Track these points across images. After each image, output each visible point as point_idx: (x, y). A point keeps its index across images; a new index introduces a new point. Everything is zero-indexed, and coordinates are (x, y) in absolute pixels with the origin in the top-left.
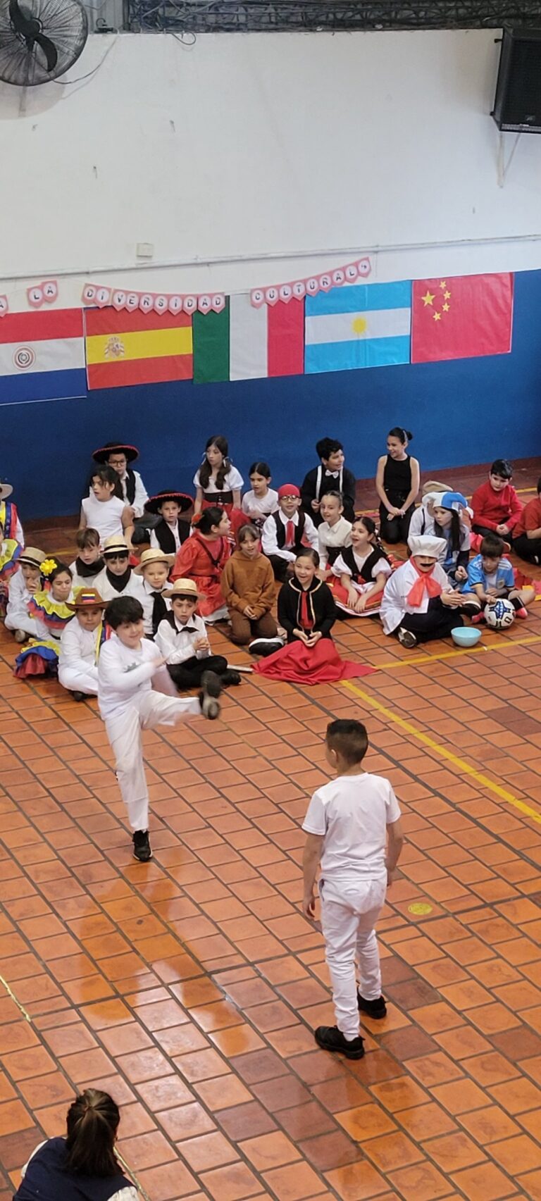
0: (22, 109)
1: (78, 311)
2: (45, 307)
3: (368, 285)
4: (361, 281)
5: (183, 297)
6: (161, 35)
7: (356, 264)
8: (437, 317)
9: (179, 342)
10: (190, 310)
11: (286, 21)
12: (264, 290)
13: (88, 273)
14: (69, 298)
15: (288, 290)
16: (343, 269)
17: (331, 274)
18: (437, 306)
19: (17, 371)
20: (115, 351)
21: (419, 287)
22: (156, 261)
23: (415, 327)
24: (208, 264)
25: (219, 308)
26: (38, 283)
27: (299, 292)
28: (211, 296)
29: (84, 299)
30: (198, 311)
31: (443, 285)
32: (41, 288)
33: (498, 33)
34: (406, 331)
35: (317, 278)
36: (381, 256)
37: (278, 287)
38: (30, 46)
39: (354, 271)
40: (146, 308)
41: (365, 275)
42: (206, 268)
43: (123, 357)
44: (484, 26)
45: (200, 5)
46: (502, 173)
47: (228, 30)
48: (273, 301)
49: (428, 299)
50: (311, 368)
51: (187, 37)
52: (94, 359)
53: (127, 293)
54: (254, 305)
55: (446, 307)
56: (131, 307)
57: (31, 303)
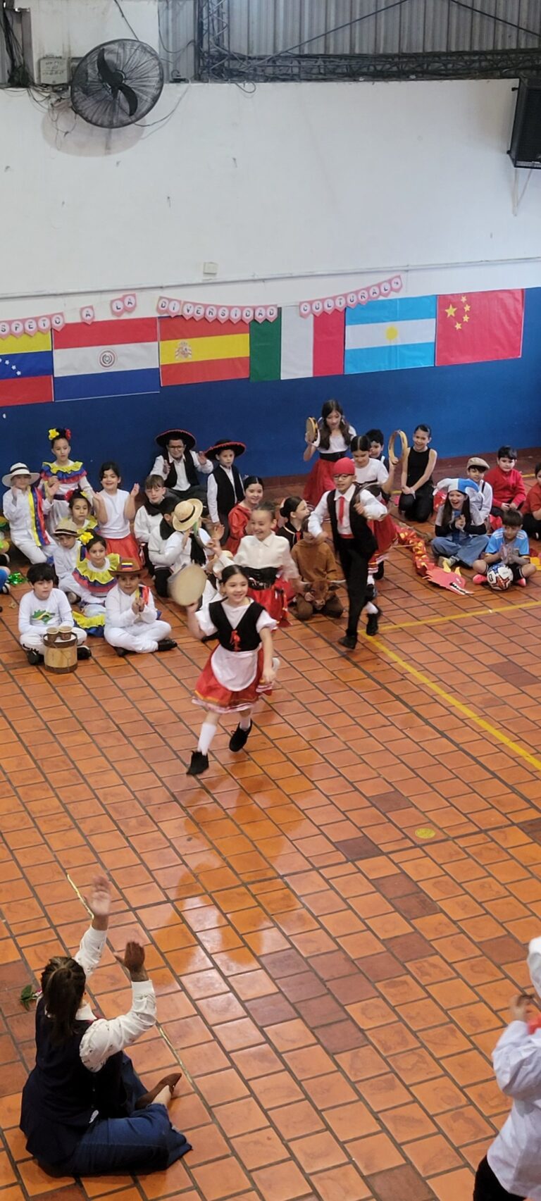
0: (108, 148)
1: (153, 320)
2: (126, 316)
3: (401, 300)
4: (393, 296)
5: (242, 308)
6: (226, 85)
7: (390, 281)
8: (458, 326)
9: (237, 347)
10: (248, 319)
11: (333, 72)
12: (311, 303)
13: (161, 287)
14: (146, 309)
15: (331, 303)
16: (379, 285)
17: (368, 289)
18: (458, 317)
19: (99, 369)
20: (184, 354)
21: (444, 301)
22: (219, 278)
23: (439, 335)
24: (264, 280)
25: (272, 318)
26: (120, 295)
27: (341, 306)
28: (266, 307)
29: (158, 309)
30: (254, 320)
31: (464, 299)
32: (122, 300)
33: (515, 82)
34: (431, 338)
35: (357, 292)
36: (410, 274)
37: (323, 301)
38: (115, 94)
39: (388, 287)
40: (210, 317)
41: (397, 291)
42: (261, 284)
43: (190, 359)
44: (502, 77)
45: (260, 59)
46: (516, 203)
47: (284, 80)
48: (318, 312)
49: (451, 311)
50: (350, 370)
51: (248, 86)
52: (166, 361)
53: (195, 304)
54: (302, 316)
55: (466, 318)
56: (198, 317)
57: (114, 313)
